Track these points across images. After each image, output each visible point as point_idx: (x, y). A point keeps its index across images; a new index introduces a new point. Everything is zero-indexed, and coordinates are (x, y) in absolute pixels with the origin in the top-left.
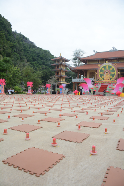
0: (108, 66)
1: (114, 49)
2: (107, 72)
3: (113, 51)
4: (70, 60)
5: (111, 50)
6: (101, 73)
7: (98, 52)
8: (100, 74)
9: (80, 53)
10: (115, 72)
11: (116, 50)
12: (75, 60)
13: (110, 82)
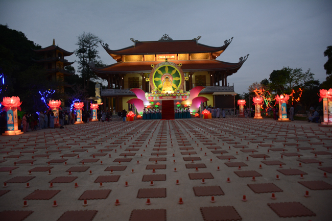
0: (168, 67)
1: (166, 37)
2: (167, 78)
3: (166, 40)
4: (72, 53)
5: (162, 39)
6: (157, 79)
7: (139, 42)
8: (155, 81)
9: (91, 40)
10: (179, 77)
11: (170, 39)
12: (82, 54)
13: (175, 95)
